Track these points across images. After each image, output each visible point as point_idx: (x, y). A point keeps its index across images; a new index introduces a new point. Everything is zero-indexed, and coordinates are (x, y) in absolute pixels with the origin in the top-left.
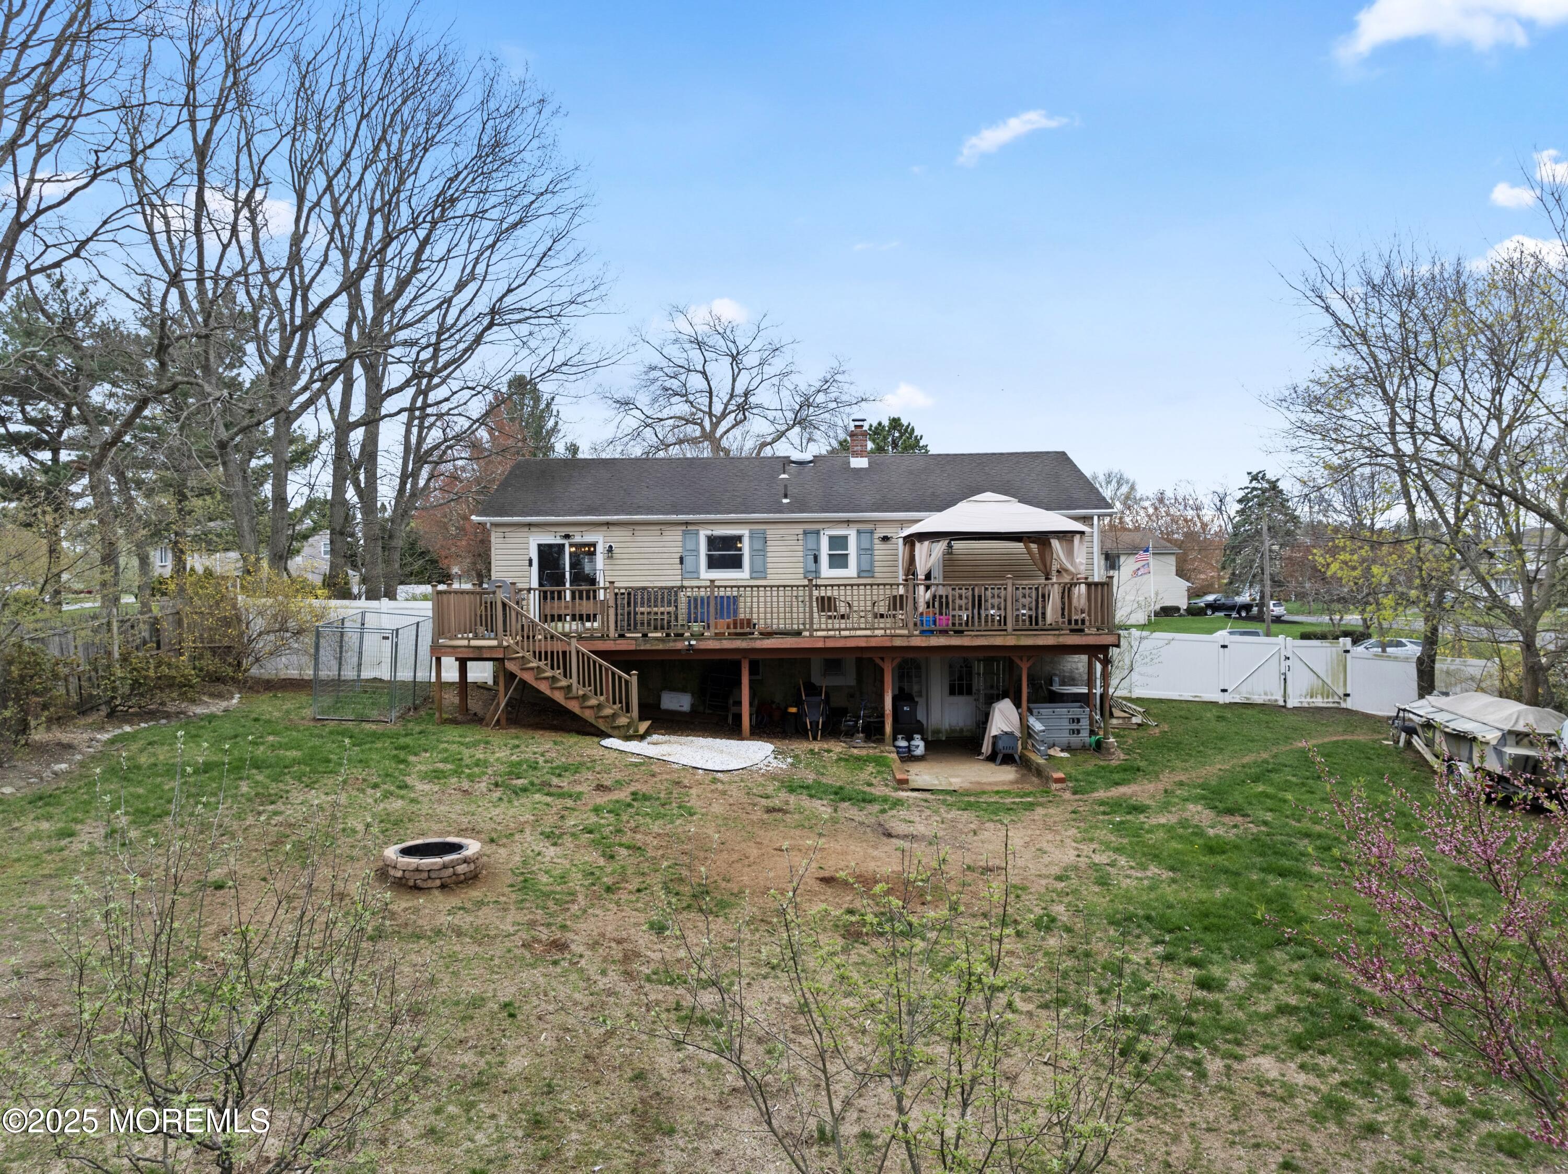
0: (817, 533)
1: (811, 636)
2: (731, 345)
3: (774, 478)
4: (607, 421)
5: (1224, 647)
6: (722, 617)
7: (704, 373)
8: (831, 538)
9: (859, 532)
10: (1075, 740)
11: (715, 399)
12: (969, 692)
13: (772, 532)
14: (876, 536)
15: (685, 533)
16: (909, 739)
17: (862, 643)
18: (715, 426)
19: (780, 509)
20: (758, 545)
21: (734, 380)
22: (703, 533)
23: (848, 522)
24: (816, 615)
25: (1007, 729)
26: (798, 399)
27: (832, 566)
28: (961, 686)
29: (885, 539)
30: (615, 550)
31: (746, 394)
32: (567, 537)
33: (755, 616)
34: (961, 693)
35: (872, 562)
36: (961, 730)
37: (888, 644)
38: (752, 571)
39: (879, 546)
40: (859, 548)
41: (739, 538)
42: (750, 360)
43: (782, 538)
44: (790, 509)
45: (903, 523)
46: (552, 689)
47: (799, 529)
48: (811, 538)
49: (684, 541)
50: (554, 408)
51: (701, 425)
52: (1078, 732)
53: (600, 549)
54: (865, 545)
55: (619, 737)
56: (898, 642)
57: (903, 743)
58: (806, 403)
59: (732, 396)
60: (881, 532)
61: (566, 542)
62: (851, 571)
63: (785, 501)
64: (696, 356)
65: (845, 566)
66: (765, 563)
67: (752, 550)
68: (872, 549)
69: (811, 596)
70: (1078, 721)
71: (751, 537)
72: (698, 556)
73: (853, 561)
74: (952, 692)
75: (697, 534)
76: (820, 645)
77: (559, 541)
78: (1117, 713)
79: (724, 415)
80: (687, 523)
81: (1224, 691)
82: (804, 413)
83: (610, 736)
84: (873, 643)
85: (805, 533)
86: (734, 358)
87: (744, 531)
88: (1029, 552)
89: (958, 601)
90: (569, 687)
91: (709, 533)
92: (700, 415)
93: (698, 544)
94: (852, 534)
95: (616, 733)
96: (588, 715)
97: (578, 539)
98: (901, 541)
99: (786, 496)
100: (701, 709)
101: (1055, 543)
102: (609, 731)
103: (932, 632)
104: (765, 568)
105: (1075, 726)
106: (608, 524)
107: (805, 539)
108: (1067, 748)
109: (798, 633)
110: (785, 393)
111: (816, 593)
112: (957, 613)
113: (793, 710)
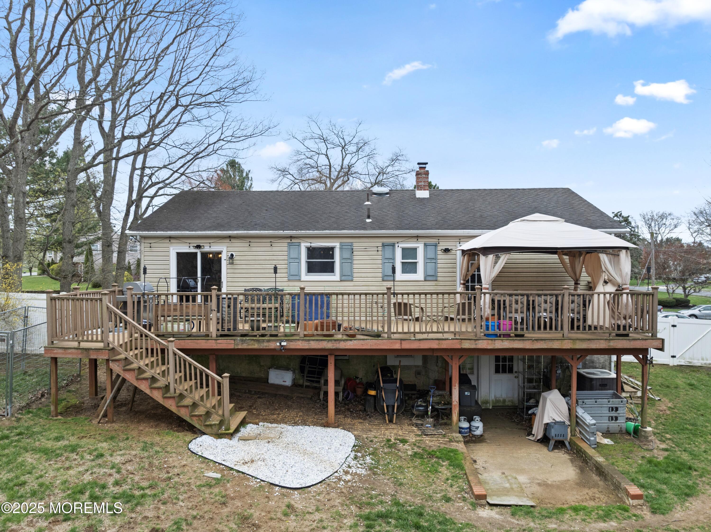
0: (393, 245)
1: (389, 338)
2: (342, 141)
3: (360, 204)
4: (273, 181)
5: (674, 326)
6: (311, 319)
7: (327, 155)
8: (404, 249)
9: (426, 245)
10: (614, 426)
11: (332, 169)
12: (511, 371)
13: (358, 244)
14: (439, 248)
15: (290, 245)
16: (470, 420)
17: (434, 345)
18: (332, 185)
19: (365, 227)
20: (347, 255)
21: (343, 160)
22: (304, 245)
23: (417, 237)
24: (393, 318)
25: (558, 419)
26: (377, 170)
27: (404, 271)
28: (504, 366)
29: (447, 251)
30: (235, 258)
31: (350, 167)
32: (198, 247)
33: (340, 318)
34: (504, 371)
35: (436, 268)
36: (504, 401)
37: (458, 346)
38: (342, 275)
39: (441, 256)
40: (426, 258)
41: (332, 249)
42: (352, 148)
43: (366, 249)
44: (372, 226)
45: (461, 239)
46: (152, 388)
47: (378, 243)
48: (388, 250)
49: (289, 251)
50: (250, 176)
51: (325, 183)
52: (616, 419)
53: (224, 257)
54: (431, 255)
55: (211, 435)
56: (467, 345)
57: (465, 425)
58: (382, 172)
59: (342, 168)
60: (443, 245)
61: (198, 251)
62: (420, 275)
63: (368, 221)
64: (322, 146)
65: (414, 271)
66: (352, 269)
67: (342, 258)
68: (436, 259)
69: (389, 303)
70: (617, 409)
71: (341, 249)
72: (299, 263)
73: (420, 267)
74: (497, 371)
75: (299, 246)
76: (397, 346)
77: (193, 250)
78: (626, 388)
79: (338, 178)
80: (291, 237)
81: (673, 357)
82: (380, 178)
83: (204, 434)
84: (444, 345)
85: (384, 245)
86: (343, 148)
87: (336, 244)
88: (562, 262)
89: (514, 306)
90: (167, 387)
91: (308, 245)
92: (324, 178)
93: (299, 253)
94: (420, 247)
95: (208, 430)
96: (184, 413)
97: (206, 249)
98: (459, 253)
99: (369, 217)
100: (301, 382)
101: (604, 257)
102: (203, 429)
103: (496, 335)
104: (352, 273)
105: (614, 414)
106: (230, 237)
107: (383, 251)
108: (607, 434)
109: (378, 335)
110: (371, 167)
111: (393, 301)
112: (514, 315)
113: (372, 393)
